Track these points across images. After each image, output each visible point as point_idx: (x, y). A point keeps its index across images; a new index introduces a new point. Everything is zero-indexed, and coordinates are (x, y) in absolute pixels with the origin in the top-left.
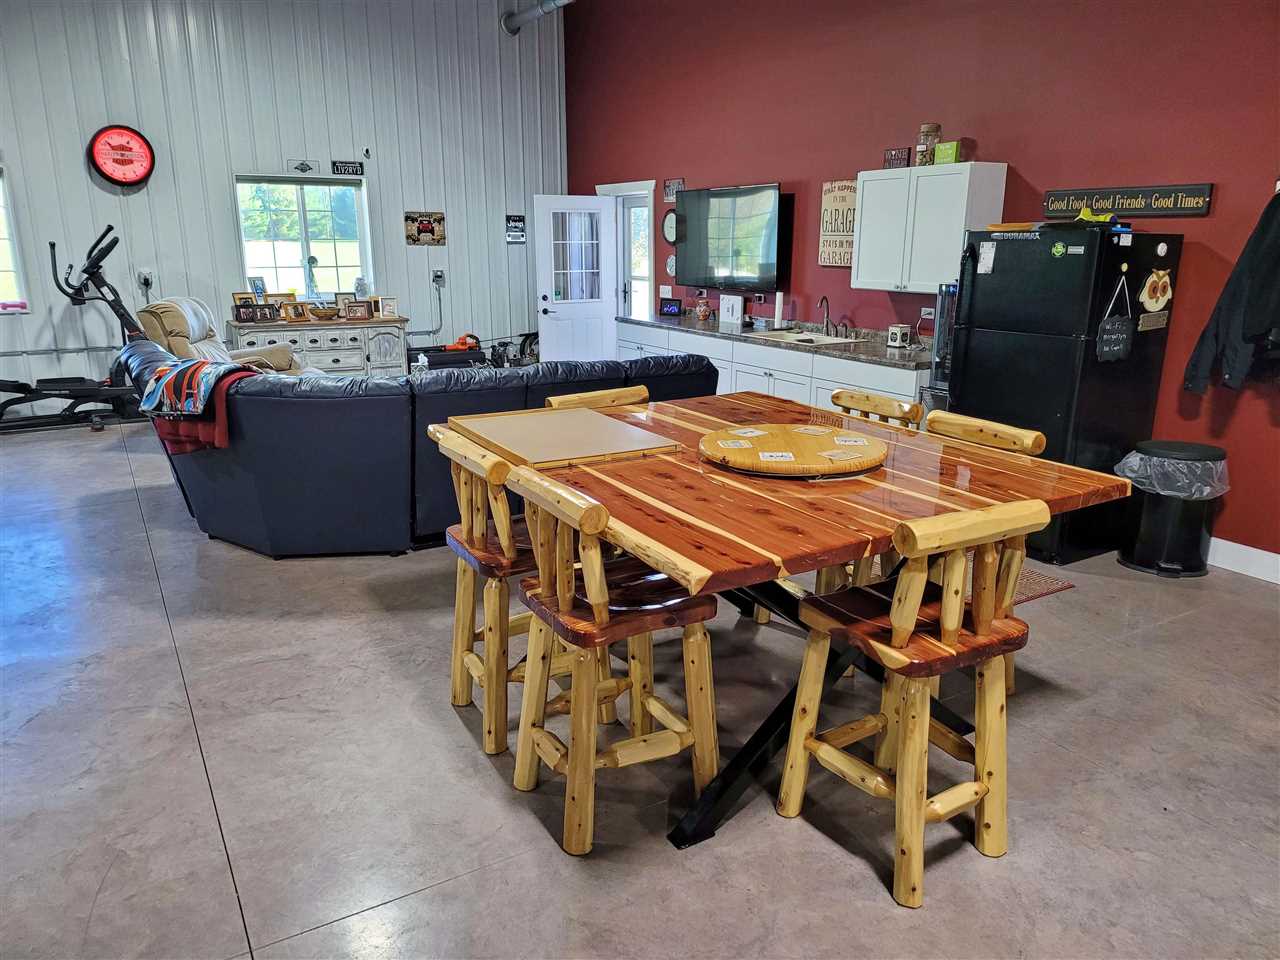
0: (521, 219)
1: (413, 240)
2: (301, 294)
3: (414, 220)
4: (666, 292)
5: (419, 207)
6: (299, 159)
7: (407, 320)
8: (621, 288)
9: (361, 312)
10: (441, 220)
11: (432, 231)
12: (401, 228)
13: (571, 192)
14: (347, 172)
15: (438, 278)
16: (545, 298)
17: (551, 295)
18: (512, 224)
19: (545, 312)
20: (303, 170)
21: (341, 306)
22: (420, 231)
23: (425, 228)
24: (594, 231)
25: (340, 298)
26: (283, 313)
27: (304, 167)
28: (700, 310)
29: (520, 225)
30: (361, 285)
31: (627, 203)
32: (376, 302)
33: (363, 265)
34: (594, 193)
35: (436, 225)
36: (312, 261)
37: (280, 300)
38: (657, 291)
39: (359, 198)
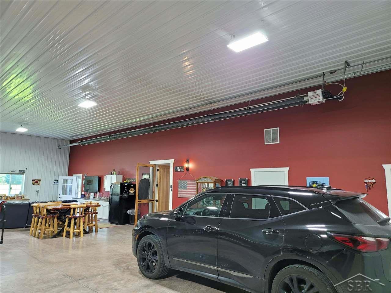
0: (57, 180)
1: (33, 184)
2: (7, 194)
3: (34, 181)
4: (83, 193)
5: (36, 178)
6: (13, 170)
7: (29, 199)
8: (76, 193)
9: (20, 198)
10: (40, 181)
11: (38, 183)
12: (31, 182)
13: (68, 176)
14: (22, 172)
15: (38, 191)
16: (59, 195)
17: (61, 194)
18: (55, 181)
19: (59, 197)
20: (13, 172)
21: (16, 197)
22: (35, 183)
23: (36, 182)
24: (72, 183)
25: (16, 195)
26: (3, 198)
27: (13, 171)
28: (87, 196)
29: (57, 181)
30: (21, 193)
31: (79, 177)
32: (23, 196)
33: (22, 189)
34: (72, 176)
35: (39, 182)
36: (11, 188)
37: (3, 195)
38: (82, 193)
39: (23, 177)
